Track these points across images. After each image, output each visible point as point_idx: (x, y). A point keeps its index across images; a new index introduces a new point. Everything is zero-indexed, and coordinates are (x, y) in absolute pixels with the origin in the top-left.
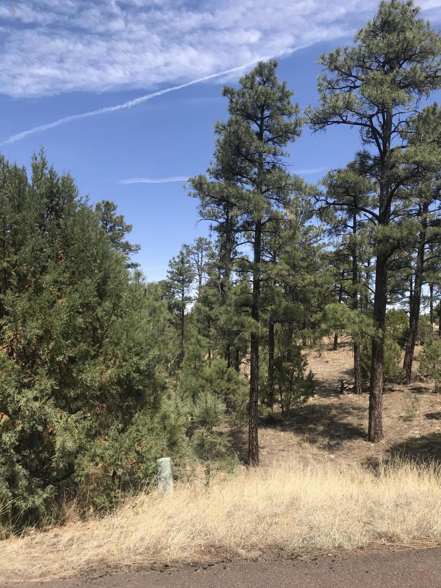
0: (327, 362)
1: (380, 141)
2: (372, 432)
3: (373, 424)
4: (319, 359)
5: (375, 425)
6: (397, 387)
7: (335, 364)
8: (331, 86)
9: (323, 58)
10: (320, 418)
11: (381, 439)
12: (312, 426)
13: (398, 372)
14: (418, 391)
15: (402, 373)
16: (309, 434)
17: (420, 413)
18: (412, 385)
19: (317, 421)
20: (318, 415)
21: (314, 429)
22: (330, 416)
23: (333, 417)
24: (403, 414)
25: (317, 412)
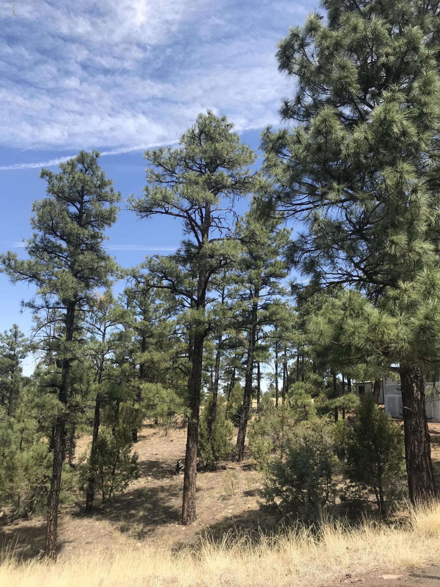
0: (172, 441)
1: (199, 232)
2: (185, 515)
3: (186, 505)
4: (164, 438)
5: (188, 507)
6: (230, 465)
7: (179, 443)
8: (159, 179)
9: (147, 155)
10: (143, 502)
11: (193, 521)
12: (133, 512)
13: (229, 449)
14: (248, 467)
15: (234, 450)
16: (125, 521)
17: (239, 491)
18: (244, 462)
19: (139, 506)
20: (143, 499)
21: (133, 515)
22: (154, 499)
23: (158, 500)
24: (224, 493)
25: (144, 496)
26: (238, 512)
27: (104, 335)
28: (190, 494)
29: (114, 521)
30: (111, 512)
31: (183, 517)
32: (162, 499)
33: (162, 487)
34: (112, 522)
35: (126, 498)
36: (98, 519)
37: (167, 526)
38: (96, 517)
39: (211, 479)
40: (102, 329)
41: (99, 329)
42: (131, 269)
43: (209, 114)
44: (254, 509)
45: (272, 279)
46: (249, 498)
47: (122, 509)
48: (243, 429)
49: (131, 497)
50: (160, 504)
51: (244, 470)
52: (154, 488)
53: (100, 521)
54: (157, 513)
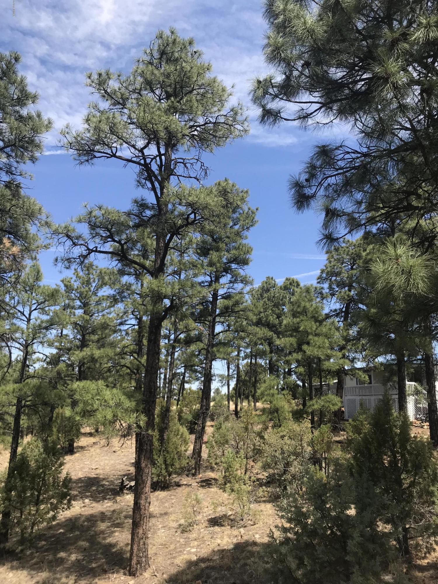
0: (114, 452)
2: (134, 562)
3: (135, 548)
4: (106, 449)
5: (139, 550)
6: (185, 480)
7: (123, 454)
9: (90, 77)
10: (77, 539)
11: (145, 569)
12: (62, 554)
13: (184, 462)
14: (207, 483)
15: (190, 463)
16: (50, 571)
17: (202, 518)
18: (201, 476)
19: (72, 544)
20: (77, 533)
21: (62, 561)
22: (92, 533)
23: (97, 534)
24: (182, 521)
25: (78, 529)
26: (204, 551)
27: (29, 320)
28: (141, 531)
29: (34, 569)
30: (32, 556)
31: (130, 565)
32: (102, 532)
33: (103, 513)
34: (33, 572)
35: (55, 532)
36: (12, 568)
37: (109, 578)
38: (10, 565)
39: (164, 500)
40: (27, 313)
41: (23, 313)
42: (63, 225)
43: (172, 33)
44: (226, 547)
45: (234, 266)
46: (217, 529)
47: (47, 550)
48: (199, 437)
49: (61, 531)
50: (100, 540)
51: (202, 486)
52: (92, 516)
53: (14, 572)
54: (96, 554)
